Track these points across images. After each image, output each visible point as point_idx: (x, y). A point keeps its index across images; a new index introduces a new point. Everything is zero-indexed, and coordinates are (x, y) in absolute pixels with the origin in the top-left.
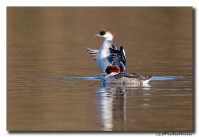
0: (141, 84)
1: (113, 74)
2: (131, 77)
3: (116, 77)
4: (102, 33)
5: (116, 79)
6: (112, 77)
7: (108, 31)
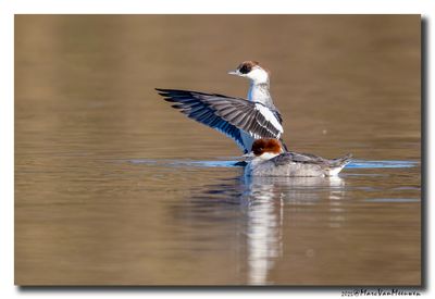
0: (326, 176)
1: (268, 156)
2: (305, 162)
3: (276, 162)
4: (245, 69)
5: (276, 166)
6: (266, 162)
7: (257, 63)
